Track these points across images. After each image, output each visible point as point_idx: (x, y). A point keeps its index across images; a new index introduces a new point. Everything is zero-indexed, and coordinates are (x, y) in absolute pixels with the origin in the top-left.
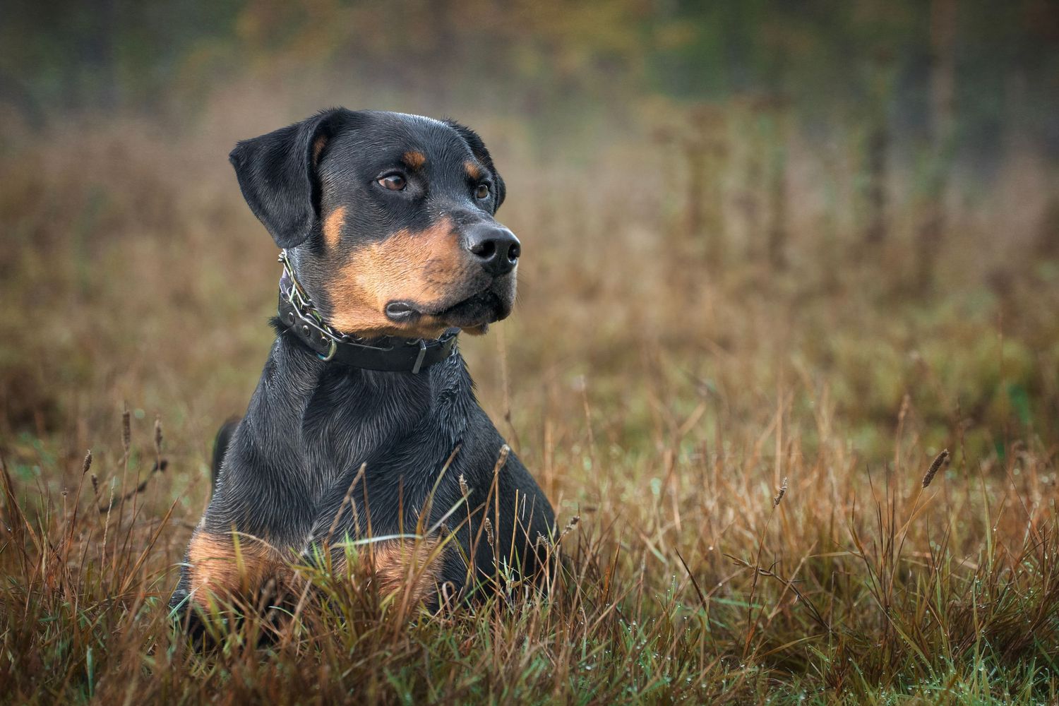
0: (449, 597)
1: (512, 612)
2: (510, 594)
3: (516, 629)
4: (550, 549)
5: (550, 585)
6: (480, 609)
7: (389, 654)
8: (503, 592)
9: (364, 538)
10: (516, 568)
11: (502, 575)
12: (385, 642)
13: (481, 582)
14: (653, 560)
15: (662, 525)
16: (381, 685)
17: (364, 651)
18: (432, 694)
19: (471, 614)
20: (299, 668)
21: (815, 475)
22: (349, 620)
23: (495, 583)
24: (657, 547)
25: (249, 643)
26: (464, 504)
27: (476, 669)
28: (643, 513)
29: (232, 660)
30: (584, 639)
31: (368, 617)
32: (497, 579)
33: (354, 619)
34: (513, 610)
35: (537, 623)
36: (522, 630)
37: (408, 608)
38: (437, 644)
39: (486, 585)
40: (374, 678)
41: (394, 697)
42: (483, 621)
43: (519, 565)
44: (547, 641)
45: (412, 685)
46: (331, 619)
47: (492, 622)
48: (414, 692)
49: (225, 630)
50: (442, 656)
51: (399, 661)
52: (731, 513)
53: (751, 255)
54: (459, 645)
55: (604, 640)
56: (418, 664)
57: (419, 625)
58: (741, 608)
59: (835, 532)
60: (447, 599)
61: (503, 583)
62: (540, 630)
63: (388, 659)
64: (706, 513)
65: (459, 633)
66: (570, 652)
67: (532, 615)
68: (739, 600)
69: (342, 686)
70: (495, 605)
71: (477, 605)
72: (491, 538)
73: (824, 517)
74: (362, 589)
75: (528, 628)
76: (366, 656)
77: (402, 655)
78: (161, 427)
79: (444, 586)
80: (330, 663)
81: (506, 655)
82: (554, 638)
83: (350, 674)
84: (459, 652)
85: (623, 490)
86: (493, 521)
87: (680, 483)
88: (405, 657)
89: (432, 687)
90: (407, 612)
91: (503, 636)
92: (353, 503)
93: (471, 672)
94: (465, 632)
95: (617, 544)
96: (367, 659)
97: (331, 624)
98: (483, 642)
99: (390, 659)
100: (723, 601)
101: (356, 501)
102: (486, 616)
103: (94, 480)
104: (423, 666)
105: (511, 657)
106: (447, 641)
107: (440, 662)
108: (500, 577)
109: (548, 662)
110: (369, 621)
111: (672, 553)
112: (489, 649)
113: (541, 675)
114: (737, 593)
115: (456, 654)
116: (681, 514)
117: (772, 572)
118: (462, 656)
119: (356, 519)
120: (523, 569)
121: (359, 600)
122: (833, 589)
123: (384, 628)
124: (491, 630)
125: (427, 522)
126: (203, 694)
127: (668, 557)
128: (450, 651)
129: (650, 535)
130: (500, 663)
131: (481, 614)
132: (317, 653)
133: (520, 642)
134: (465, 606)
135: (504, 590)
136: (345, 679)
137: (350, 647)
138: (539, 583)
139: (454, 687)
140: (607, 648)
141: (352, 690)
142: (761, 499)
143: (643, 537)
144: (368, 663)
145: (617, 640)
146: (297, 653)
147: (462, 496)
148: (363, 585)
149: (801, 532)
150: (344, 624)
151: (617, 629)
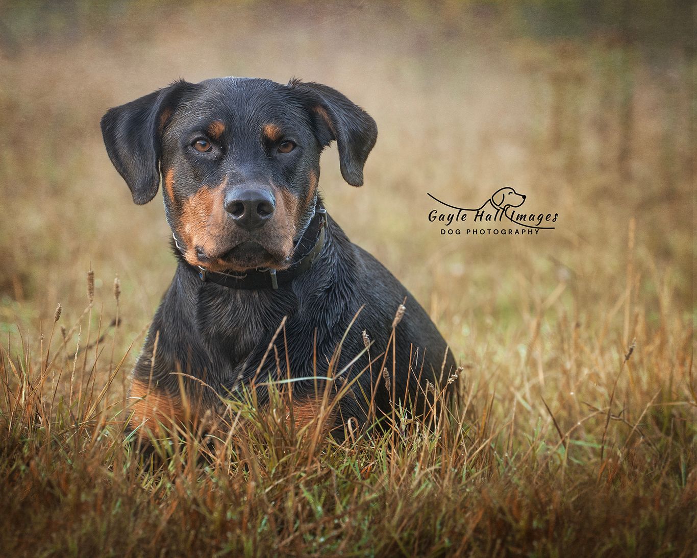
0: (353, 430)
1: (405, 445)
2: (403, 430)
3: (408, 457)
4: (438, 395)
5: (437, 424)
6: (379, 441)
7: (304, 475)
8: (397, 428)
9: (284, 379)
10: (409, 409)
11: (398, 414)
12: (300, 465)
13: (378, 419)
14: (521, 409)
15: (528, 380)
16: (297, 499)
17: (283, 472)
18: (339, 507)
19: (371, 445)
20: (231, 484)
21: (657, 341)
22: (271, 447)
23: (391, 420)
24: (524, 398)
25: (189, 463)
26: (366, 353)
27: (375, 488)
28: (512, 371)
29: (176, 475)
30: (465, 467)
31: (286, 444)
32: (393, 416)
33: (275, 446)
34: (406, 442)
35: (426, 452)
36: (412, 459)
37: (320, 438)
38: (343, 468)
39: (383, 420)
40: (291, 494)
41: (308, 508)
42: (380, 451)
43: (411, 406)
44: (433, 468)
45: (322, 499)
46: (256, 446)
47: (388, 452)
48: (324, 506)
49: (170, 450)
50: (348, 476)
51: (312, 480)
52: (586, 371)
53: (603, 167)
54: (361, 470)
55: (480, 469)
56: (328, 483)
57: (328, 453)
58: (593, 449)
59: (674, 388)
60: (352, 433)
61: (398, 420)
62: (428, 459)
63: (302, 478)
64: (565, 372)
65: (361, 460)
66: (453, 476)
67: (422, 447)
68: (592, 442)
69: (265, 498)
70: (391, 438)
71: (376, 437)
72: (388, 384)
73: (664, 375)
74: (282, 421)
75: (418, 458)
76: (285, 476)
77: (314, 476)
78: (119, 284)
79: (349, 422)
80: (256, 480)
81: (400, 478)
82: (440, 466)
83: (271, 490)
84: (361, 475)
85: (495, 353)
86: (390, 370)
87: (543, 349)
88: (316, 476)
89: (338, 502)
90: (319, 441)
91: (397, 463)
92: (276, 350)
93: (371, 491)
94: (366, 459)
95: (491, 395)
96: (285, 478)
97: (256, 450)
98: (381, 468)
99: (305, 478)
100: (579, 443)
101: (277, 348)
102: (383, 446)
103: (63, 331)
104: (332, 485)
105: (404, 480)
106: (352, 465)
107: (345, 482)
108: (396, 415)
109: (434, 484)
110: (287, 447)
111: (537, 402)
112: (386, 472)
113: (429, 493)
114: (590, 437)
115: (359, 477)
116: (544, 371)
117: (621, 417)
118: (363, 479)
119: (278, 363)
120: (415, 410)
121: (279, 430)
122: (672, 433)
123: (299, 453)
124: (387, 458)
125: (336, 369)
126: (152, 502)
127: (533, 407)
128: (354, 474)
129: (519, 389)
130: (395, 485)
131: (379, 445)
132: (245, 473)
133: (411, 469)
134: (366, 438)
135: (399, 425)
136: (268, 493)
137: (272, 468)
138: (427, 421)
139: (357, 503)
140: (483, 475)
141: (273, 503)
142: (612, 361)
143: (512, 389)
144: (287, 481)
145: (491, 469)
146: (228, 473)
147: (364, 347)
148: (282, 418)
149: (645, 387)
150: (266, 451)
151: (490, 460)
